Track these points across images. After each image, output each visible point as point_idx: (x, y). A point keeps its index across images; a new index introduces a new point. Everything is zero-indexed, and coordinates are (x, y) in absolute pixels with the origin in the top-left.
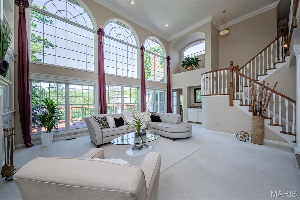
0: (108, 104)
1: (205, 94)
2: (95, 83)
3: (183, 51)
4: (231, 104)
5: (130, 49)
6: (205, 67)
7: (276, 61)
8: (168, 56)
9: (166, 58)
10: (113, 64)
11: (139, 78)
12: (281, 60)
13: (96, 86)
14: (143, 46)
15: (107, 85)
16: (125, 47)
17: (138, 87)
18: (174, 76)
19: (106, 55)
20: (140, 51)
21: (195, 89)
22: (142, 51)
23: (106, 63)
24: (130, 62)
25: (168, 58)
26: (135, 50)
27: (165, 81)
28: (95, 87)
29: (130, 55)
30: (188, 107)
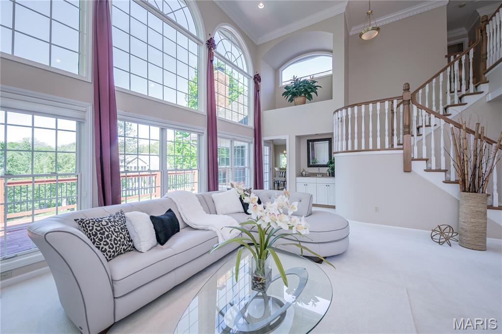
0: (123, 172)
1: (344, 150)
2: (84, 109)
3: (281, 69)
4: (407, 169)
5: (183, 40)
6: (332, 99)
7: (464, 92)
8: (258, 75)
9: (253, 78)
10: (139, 67)
11: (203, 111)
12: (472, 90)
13: (84, 119)
14: (211, 38)
15: (121, 120)
16: (170, 31)
17: (201, 131)
18: (268, 116)
19: (118, 39)
20: (204, 49)
21: (309, 141)
22: (210, 49)
23: (119, 59)
24: (182, 70)
25: (257, 79)
26: (194, 47)
27: (251, 124)
28: (80, 123)
29: (182, 55)
30: (297, 176)
